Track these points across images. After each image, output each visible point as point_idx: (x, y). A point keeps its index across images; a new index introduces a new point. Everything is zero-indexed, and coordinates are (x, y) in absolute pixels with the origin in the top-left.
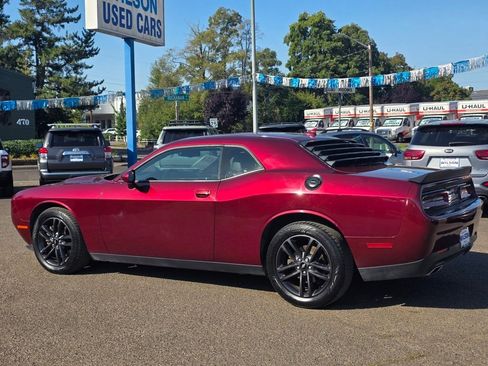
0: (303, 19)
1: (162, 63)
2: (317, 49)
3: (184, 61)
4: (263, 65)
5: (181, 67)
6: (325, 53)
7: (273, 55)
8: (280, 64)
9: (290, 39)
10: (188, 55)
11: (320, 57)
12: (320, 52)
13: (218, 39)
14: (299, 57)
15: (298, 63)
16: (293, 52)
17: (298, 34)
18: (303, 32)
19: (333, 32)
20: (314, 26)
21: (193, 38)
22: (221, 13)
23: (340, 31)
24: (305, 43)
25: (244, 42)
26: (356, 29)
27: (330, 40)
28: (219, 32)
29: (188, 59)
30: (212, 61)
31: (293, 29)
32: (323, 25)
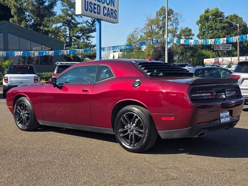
0: (207, 12)
1: (133, 36)
2: (214, 28)
3: (143, 34)
4: (185, 36)
5: (141, 38)
6: (218, 29)
7: (190, 30)
8: (194, 35)
9: (200, 22)
10: (145, 31)
11: (216, 32)
12: (216, 29)
13: (161, 23)
14: (204, 31)
15: (203, 35)
16: (201, 29)
17: (204, 19)
18: (207, 19)
20: (213, 15)
21: (147, 23)
22: (163, 9)
23: (227, 18)
24: (207, 24)
25: (174, 24)
26: (236, 17)
27: (221, 22)
28: (161, 19)
29: (145, 33)
30: (157, 34)
31: (201, 17)
32: (218, 15)
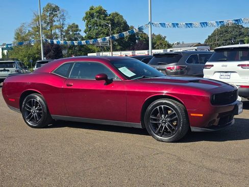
0: (92, 9)
1: (21, 30)
2: (98, 24)
4: (72, 31)
5: (29, 32)
6: (103, 26)
7: (77, 26)
8: (80, 31)
9: (86, 18)
10: (32, 26)
11: (100, 28)
12: (100, 25)
13: (48, 18)
14: (90, 27)
15: (90, 30)
16: (87, 25)
17: (89, 16)
18: (92, 16)
19: (106, 16)
20: (97, 12)
21: (35, 18)
22: (49, 6)
23: (110, 15)
24: (93, 20)
25: (61, 20)
26: (117, 15)
27: (104, 19)
28: (48, 15)
29: (32, 28)
30: (45, 29)
31: (87, 14)
32: (101, 13)
